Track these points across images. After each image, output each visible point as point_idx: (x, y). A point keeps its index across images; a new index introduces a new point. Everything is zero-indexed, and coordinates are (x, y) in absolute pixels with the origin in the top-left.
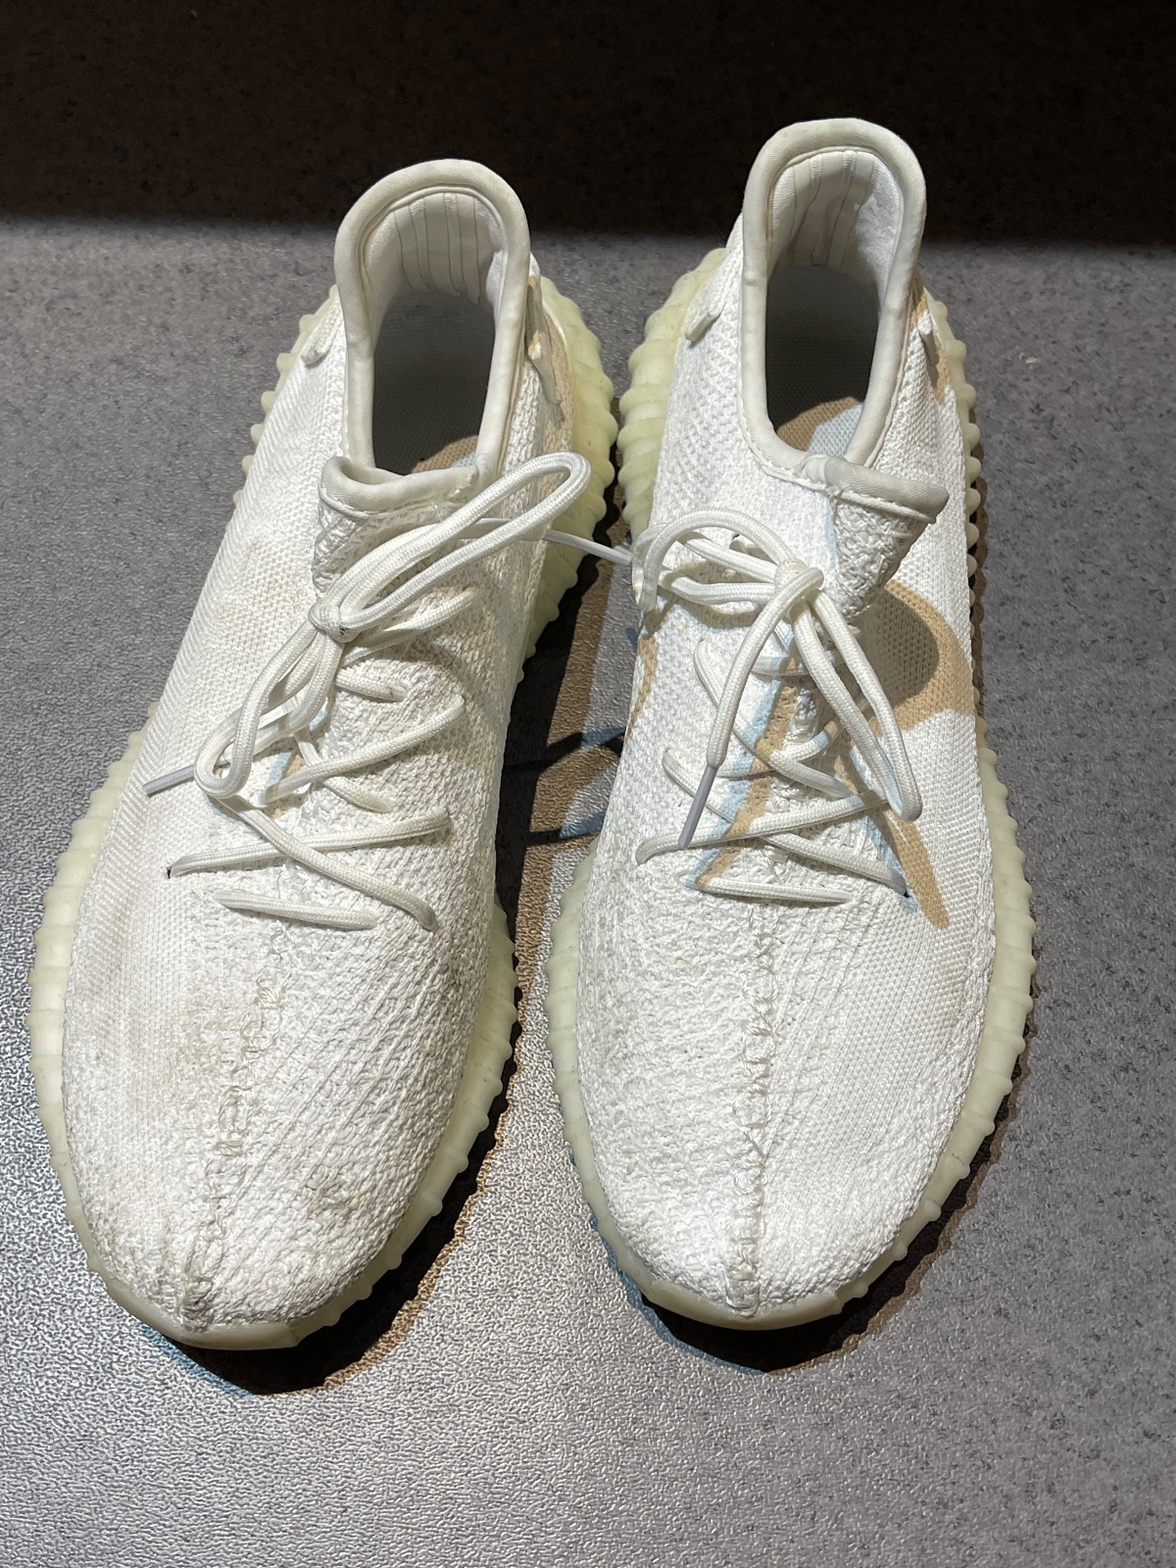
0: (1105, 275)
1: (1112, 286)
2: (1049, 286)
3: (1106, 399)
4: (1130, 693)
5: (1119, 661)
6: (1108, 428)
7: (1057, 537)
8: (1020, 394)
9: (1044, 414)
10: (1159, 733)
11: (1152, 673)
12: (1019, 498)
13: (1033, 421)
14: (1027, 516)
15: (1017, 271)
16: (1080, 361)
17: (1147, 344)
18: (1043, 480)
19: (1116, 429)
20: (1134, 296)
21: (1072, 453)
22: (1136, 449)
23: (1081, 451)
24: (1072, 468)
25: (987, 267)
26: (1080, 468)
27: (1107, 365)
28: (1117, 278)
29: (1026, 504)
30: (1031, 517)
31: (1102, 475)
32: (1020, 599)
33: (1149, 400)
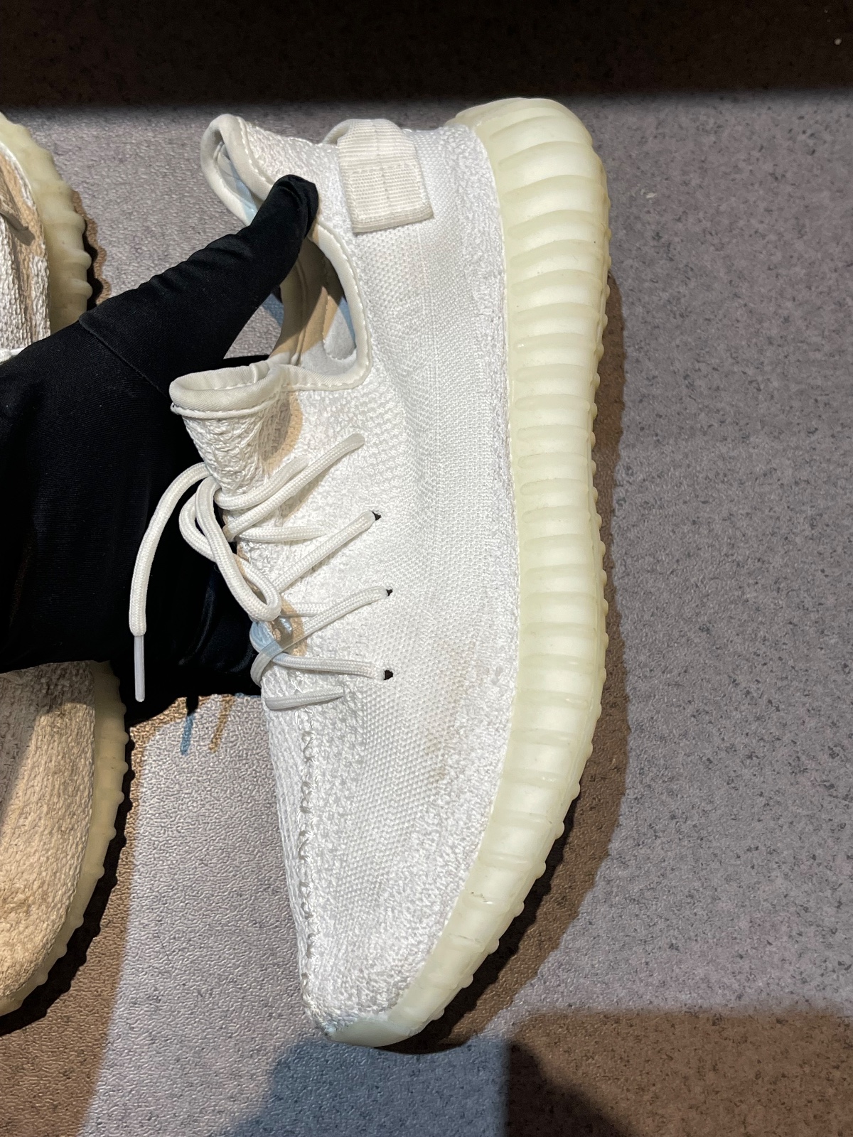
0: (703, 118)
1: (708, 128)
2: (661, 131)
3: (709, 224)
4: (739, 465)
5: (729, 440)
6: (712, 248)
7: (678, 342)
8: (643, 225)
9: (663, 240)
10: (761, 495)
11: (754, 448)
12: (648, 312)
13: (654, 247)
14: (655, 327)
15: (635, 120)
16: (688, 193)
17: (737, 176)
18: (665, 296)
19: (717, 250)
20: (725, 134)
21: (686, 272)
22: (733, 264)
23: (692, 269)
24: (686, 284)
25: (611, 117)
26: (692, 284)
27: (708, 196)
28: (712, 121)
29: (654, 317)
30: (658, 327)
31: (709, 288)
32: (653, 396)
33: (741, 223)
